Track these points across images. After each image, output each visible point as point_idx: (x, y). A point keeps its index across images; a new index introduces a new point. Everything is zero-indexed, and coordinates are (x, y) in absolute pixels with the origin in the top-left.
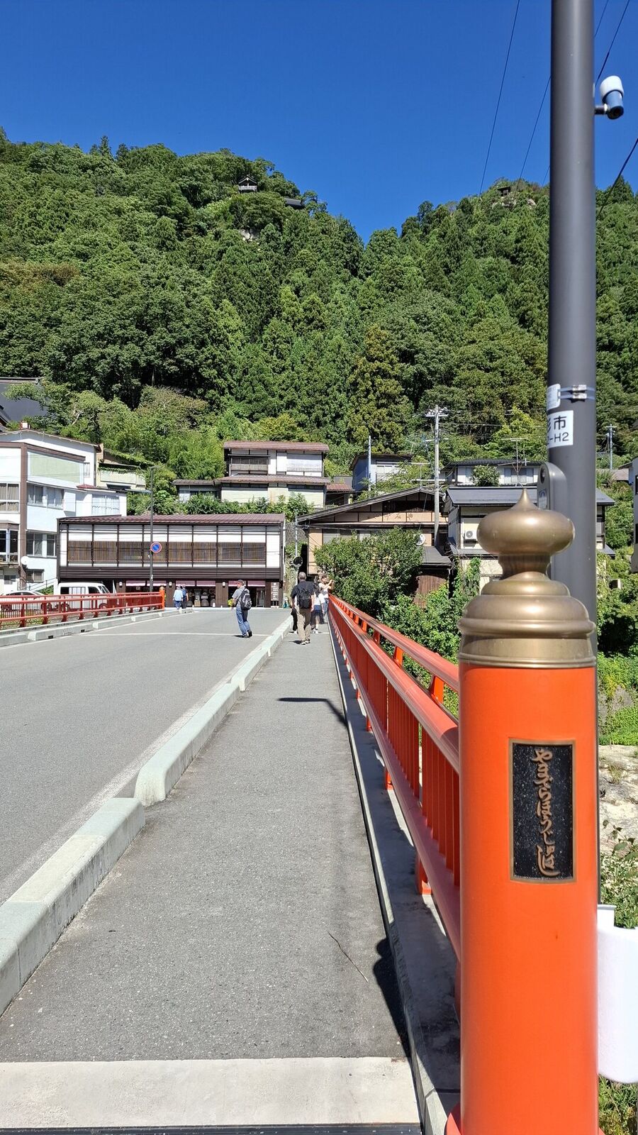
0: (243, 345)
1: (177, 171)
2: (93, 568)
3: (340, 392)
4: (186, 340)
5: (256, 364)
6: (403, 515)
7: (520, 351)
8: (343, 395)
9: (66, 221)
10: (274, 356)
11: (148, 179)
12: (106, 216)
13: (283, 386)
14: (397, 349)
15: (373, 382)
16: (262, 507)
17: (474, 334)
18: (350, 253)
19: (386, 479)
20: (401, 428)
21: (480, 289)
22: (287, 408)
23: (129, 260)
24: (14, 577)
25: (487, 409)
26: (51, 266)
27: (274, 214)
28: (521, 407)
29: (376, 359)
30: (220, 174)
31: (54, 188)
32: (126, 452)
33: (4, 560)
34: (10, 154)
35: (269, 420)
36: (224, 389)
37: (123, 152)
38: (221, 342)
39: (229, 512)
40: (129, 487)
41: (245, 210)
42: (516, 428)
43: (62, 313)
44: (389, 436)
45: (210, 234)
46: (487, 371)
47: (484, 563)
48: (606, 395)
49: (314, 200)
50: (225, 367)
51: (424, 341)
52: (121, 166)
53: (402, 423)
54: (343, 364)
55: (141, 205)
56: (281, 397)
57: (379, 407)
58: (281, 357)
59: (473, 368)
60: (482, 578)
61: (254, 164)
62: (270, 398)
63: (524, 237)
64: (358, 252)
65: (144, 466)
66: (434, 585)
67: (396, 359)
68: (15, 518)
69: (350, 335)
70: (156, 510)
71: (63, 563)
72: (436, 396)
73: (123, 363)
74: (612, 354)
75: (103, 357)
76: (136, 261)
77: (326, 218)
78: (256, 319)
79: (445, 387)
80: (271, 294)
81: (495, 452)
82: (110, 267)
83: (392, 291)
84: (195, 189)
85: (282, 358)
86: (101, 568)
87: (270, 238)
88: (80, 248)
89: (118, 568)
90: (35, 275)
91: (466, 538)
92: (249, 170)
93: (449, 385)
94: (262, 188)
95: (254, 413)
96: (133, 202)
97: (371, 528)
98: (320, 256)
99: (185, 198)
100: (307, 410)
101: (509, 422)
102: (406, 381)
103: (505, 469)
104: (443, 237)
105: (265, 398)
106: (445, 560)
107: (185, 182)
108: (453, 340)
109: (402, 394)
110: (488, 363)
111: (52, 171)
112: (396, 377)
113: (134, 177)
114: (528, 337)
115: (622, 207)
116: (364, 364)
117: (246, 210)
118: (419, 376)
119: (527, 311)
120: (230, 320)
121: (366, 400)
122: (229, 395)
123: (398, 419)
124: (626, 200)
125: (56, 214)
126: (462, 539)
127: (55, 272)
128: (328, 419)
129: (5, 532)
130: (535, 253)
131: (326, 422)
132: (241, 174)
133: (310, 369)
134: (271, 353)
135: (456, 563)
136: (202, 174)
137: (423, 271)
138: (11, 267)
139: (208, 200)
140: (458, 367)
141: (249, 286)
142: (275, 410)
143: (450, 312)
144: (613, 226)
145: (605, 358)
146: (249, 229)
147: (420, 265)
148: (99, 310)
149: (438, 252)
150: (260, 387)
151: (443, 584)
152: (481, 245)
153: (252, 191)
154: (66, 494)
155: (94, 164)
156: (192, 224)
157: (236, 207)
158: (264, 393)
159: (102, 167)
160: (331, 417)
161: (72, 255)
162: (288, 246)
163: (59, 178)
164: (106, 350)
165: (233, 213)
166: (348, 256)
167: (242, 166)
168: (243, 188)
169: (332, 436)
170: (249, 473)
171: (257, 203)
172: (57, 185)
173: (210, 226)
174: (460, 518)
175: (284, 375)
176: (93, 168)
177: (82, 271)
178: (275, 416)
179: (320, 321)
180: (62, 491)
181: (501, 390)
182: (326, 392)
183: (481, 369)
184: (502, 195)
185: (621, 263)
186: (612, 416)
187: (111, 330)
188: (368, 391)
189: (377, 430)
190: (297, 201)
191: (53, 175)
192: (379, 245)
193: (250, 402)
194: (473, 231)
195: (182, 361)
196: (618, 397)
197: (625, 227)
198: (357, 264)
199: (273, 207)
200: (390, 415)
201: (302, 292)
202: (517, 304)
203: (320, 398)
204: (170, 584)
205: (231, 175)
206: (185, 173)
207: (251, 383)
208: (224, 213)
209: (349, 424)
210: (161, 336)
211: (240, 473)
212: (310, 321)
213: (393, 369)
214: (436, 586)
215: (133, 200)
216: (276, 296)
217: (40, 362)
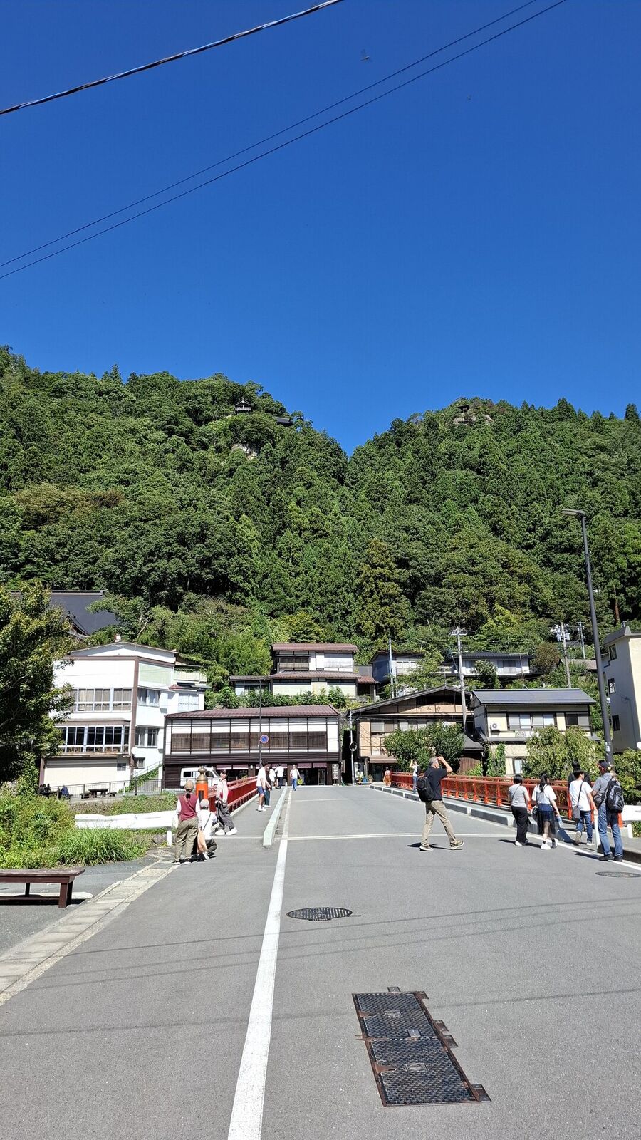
0: (259, 551)
1: (182, 396)
2: (191, 755)
3: (348, 592)
4: (220, 554)
5: (275, 570)
6: (432, 707)
7: (496, 557)
8: (351, 595)
9: (103, 450)
10: (290, 563)
11: (158, 403)
12: (123, 435)
13: (299, 588)
14: (395, 557)
15: (376, 584)
16: (308, 700)
17: (455, 542)
18: (336, 465)
19: (405, 673)
20: (402, 623)
21: (454, 500)
22: (303, 606)
23: (164, 485)
24: (125, 765)
25: (473, 606)
26: (100, 492)
27: (268, 431)
28: (503, 605)
29: (378, 566)
30: (218, 397)
31: (77, 412)
32: (187, 653)
33: (119, 751)
34: (34, 381)
35: (288, 617)
36: (249, 591)
37: (133, 378)
38: (245, 552)
39: (282, 705)
40: (194, 684)
41: (242, 429)
42: (499, 622)
43: (112, 532)
44: (392, 629)
45: (212, 448)
46: (471, 574)
47: (507, 747)
48: (572, 592)
49: (301, 418)
50: (250, 573)
51: (416, 549)
52: (132, 391)
53: (403, 618)
54: (350, 569)
55: (152, 426)
56: (298, 597)
57: (382, 605)
58: (295, 563)
59: (458, 572)
60: (506, 759)
61: (247, 389)
62: (288, 598)
63: (487, 453)
64: (343, 465)
65: (206, 666)
66: (472, 765)
67: (394, 566)
68: (127, 716)
69: (353, 545)
70: (226, 705)
71: (168, 752)
72: (431, 596)
73: (171, 575)
74: (573, 556)
75: (153, 569)
76: (169, 485)
77: (312, 433)
78: (270, 530)
79: (437, 588)
80: (282, 510)
81: (484, 643)
82: (148, 491)
83: (379, 501)
84: (197, 410)
85: (297, 565)
86: (197, 755)
87: (268, 455)
88: (123, 476)
89: (211, 755)
90: (87, 501)
91: (493, 729)
92: (243, 393)
93: (441, 586)
94: (255, 408)
95: (274, 611)
96: (146, 423)
97: (409, 718)
98: (310, 467)
99: (190, 419)
100: (320, 608)
101: (493, 618)
102: (403, 583)
103: (498, 661)
104: (417, 453)
105: (284, 598)
106: (477, 745)
107: (189, 405)
108: (439, 547)
109: (401, 594)
110: (471, 568)
111: (73, 396)
112: (396, 581)
113: (145, 402)
114: (502, 545)
115: (567, 425)
116: (368, 569)
117: (244, 428)
118: (414, 579)
119: (499, 521)
120: (250, 532)
121: (371, 599)
122: (252, 596)
123: (399, 615)
124: (570, 418)
125: (95, 444)
126: (489, 730)
127: (104, 498)
128: (338, 614)
129: (121, 728)
130: (497, 466)
131: (336, 618)
132: (236, 397)
133: (321, 574)
134: (288, 560)
135: (487, 748)
136: (203, 398)
137: (403, 484)
138: (68, 495)
139: (210, 419)
140: (446, 571)
141: (259, 500)
142: (292, 608)
143: (433, 524)
144: (561, 441)
145: (567, 558)
146: (246, 444)
147: (401, 479)
148: (148, 531)
149: (414, 467)
150: (279, 589)
151: (478, 764)
152: (450, 459)
153: (247, 411)
154: (162, 695)
155: (109, 389)
156: (196, 439)
157: (235, 426)
158: (283, 593)
159: (116, 393)
160: (341, 614)
161: (116, 482)
162: (284, 462)
163: (81, 403)
164: (156, 564)
165: (232, 431)
166: (335, 468)
167: (238, 391)
168: (239, 409)
169: (342, 629)
170: (294, 670)
171: (253, 422)
172: (79, 409)
173: (212, 441)
174: (486, 714)
175: (299, 579)
176: (108, 393)
177: (125, 495)
178: (292, 613)
179: (324, 531)
180: (159, 692)
181: (484, 590)
182: (336, 592)
183: (465, 573)
184: (462, 412)
185: (571, 474)
186: (578, 609)
187: (160, 548)
188: (372, 592)
189: (382, 625)
190: (286, 420)
191: (74, 401)
192: (362, 459)
193: (271, 602)
194: (442, 447)
195: (217, 571)
196: (582, 594)
197: (571, 443)
198: (343, 474)
199: (267, 426)
200: (392, 611)
201: (303, 503)
202: (490, 516)
203: (331, 598)
204: (252, 767)
205: (228, 398)
206: (189, 398)
207: (271, 586)
208: (224, 431)
209: (358, 620)
210: (200, 551)
211: (286, 669)
212: (315, 531)
213: (392, 574)
214: (473, 766)
215: (146, 421)
216: (286, 512)
217: (95, 574)
